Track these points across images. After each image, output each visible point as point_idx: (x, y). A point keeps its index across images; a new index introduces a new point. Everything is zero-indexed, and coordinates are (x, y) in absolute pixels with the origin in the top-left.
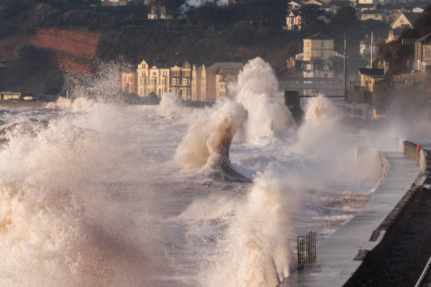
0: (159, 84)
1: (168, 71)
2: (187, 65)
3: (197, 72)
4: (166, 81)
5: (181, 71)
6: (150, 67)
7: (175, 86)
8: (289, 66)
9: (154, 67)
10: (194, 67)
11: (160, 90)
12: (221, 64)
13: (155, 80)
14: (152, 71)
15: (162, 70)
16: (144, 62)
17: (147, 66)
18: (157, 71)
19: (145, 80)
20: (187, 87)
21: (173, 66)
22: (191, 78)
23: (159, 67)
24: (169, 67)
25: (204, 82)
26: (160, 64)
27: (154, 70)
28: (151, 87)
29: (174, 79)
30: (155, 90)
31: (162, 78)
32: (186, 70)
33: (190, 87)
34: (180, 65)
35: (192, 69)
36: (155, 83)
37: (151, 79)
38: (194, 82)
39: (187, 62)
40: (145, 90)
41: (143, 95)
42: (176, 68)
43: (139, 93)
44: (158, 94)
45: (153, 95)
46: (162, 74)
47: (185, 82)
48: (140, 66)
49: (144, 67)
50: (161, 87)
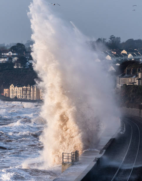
0: (18, 93)
1: (22, 88)
2: (29, 86)
3: (33, 89)
4: (21, 92)
5: (27, 88)
7: (24, 94)
9: (16, 87)
11: (18, 96)
13: (17, 92)
14: (15, 88)
15: (19, 88)
16: (12, 85)
17: (13, 86)
18: (17, 88)
19: (13, 92)
20: (29, 94)
21: (24, 86)
22: (30, 91)
23: (18, 87)
24: (22, 86)
25: (35, 92)
26: (19, 85)
27: (16, 88)
28: (15, 94)
29: (24, 91)
30: (17, 95)
31: (19, 91)
32: (29, 88)
33: (30, 94)
34: (26, 86)
35: (31, 88)
36: (17, 93)
37: (15, 91)
38: (32, 92)
39: (29, 85)
40: (13, 95)
41: (12, 98)
42: (25, 87)
43: (10, 97)
44: (18, 97)
45: (16, 97)
46: (19, 89)
47: (28, 93)
48: (11, 86)
49: (12, 87)
50: (19, 94)
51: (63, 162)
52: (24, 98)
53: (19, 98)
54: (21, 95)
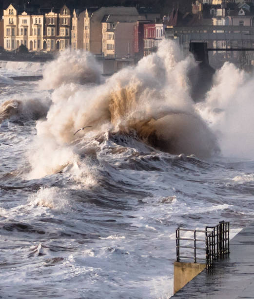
0: (31, 34)
1: (42, 18)
2: (66, 10)
3: (78, 19)
4: (39, 30)
5: (58, 19)
6: (19, 13)
7: (51, 38)
8: (194, 11)
9: (24, 13)
10: (74, 13)
11: (31, 42)
12: (109, 9)
13: (26, 30)
14: (21, 18)
15: (34, 17)
16: (11, 7)
17: (15, 12)
18: (28, 18)
19: (13, 30)
20: (65, 38)
21: (48, 11)
22: (70, 26)
23: (30, 14)
24: (43, 12)
25: (87, 32)
26: (32, 10)
27: (24, 17)
28: (20, 38)
29: (50, 28)
30: (26, 42)
31: (34, 27)
32: (65, 16)
33: (70, 38)
34: (57, 11)
35: (72, 16)
36: (26, 34)
37: (20, 28)
38: (75, 32)
39: (65, 7)
40: (13, 41)
41: (10, 49)
42: (51, 15)
43: (5, 47)
44: (29, 47)
45: (23, 48)
46: (34, 22)
47: (63, 32)
48: (6, 12)
49: (11, 13)
50: (32, 38)
51: (178, 260)
52: (49, 49)
53: (35, 49)
54: (39, 41)
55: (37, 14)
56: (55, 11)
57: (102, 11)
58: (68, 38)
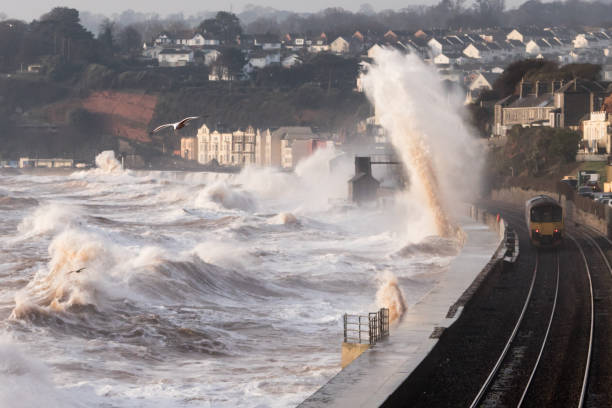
0: (221, 150)
1: (230, 136)
2: (251, 129)
3: (261, 137)
4: (228, 147)
5: (244, 137)
6: (211, 131)
7: (238, 153)
8: (360, 131)
9: (216, 132)
10: (258, 132)
11: (221, 156)
12: (287, 128)
13: (217, 146)
14: (213, 136)
15: (224, 135)
16: (204, 127)
17: (208, 130)
18: (219, 136)
19: (206, 146)
20: (250, 153)
21: (236, 130)
22: (255, 143)
23: (221, 132)
24: (232, 130)
25: (269, 147)
26: (222, 129)
28: (212, 153)
29: (237, 145)
30: (216, 156)
31: (224, 144)
32: (250, 134)
33: (254, 153)
34: (243, 130)
35: (256, 133)
36: (217, 149)
37: (212, 144)
38: (258, 148)
39: (250, 127)
40: (206, 156)
41: (203, 163)
42: (239, 133)
43: (199, 160)
44: (219, 161)
45: (215, 161)
46: (224, 139)
47: (248, 148)
48: (200, 131)
49: (204, 132)
50: (222, 153)
51: (345, 341)
52: (236, 162)
53: (224, 162)
54: (228, 156)
55: (225, 132)
56: (242, 130)
57: (281, 130)
58: (253, 153)
